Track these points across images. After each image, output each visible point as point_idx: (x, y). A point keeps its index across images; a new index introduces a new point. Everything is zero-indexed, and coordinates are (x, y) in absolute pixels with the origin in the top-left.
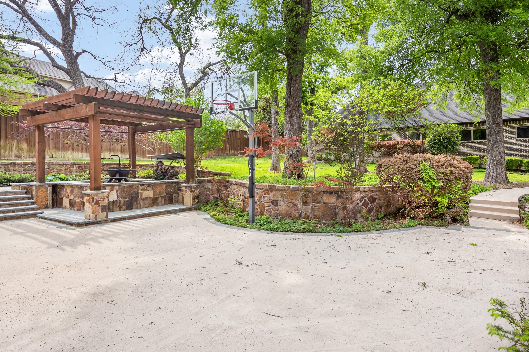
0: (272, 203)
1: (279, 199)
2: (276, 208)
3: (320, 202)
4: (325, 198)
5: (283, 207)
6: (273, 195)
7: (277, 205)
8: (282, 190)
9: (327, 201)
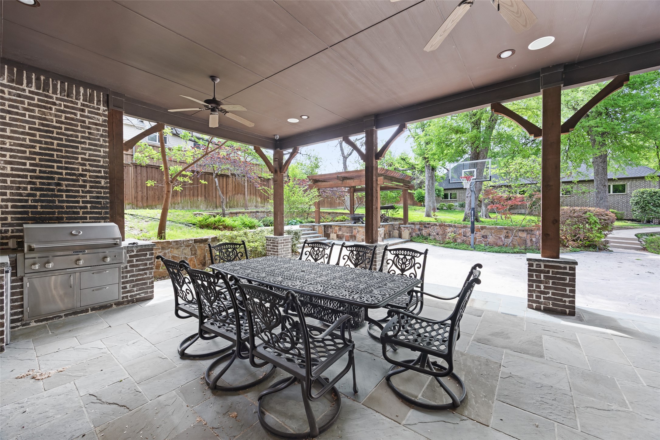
0: (483, 237)
1: (488, 234)
2: (486, 240)
3: (517, 236)
4: (520, 234)
5: (491, 239)
6: (483, 232)
7: (487, 238)
8: (491, 229)
9: (521, 236)
